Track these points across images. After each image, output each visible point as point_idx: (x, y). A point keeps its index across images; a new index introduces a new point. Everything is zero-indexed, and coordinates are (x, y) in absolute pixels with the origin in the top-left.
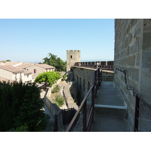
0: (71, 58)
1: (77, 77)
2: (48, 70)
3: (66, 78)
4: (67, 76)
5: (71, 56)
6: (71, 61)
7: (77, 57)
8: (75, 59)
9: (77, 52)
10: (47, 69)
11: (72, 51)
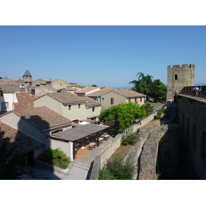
0: (176, 78)
1: (183, 115)
2: (133, 101)
3: (162, 115)
4: (165, 111)
5: (176, 76)
6: (176, 85)
7: (187, 77)
8: (183, 81)
9: (187, 68)
10: (129, 98)
11: (178, 66)
